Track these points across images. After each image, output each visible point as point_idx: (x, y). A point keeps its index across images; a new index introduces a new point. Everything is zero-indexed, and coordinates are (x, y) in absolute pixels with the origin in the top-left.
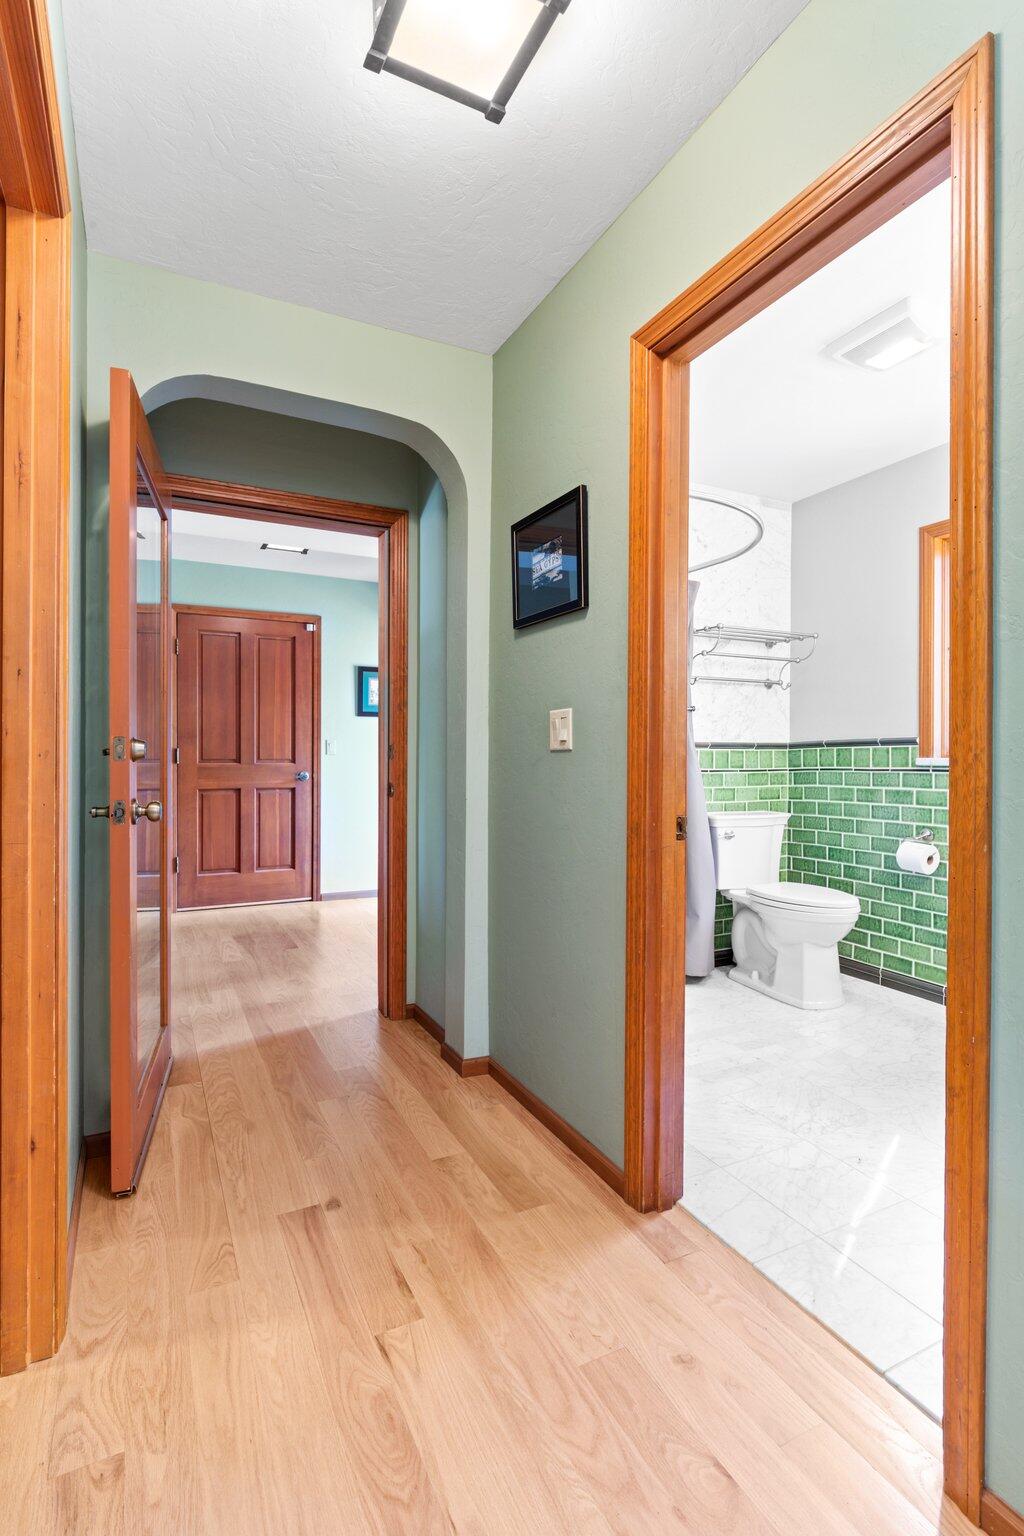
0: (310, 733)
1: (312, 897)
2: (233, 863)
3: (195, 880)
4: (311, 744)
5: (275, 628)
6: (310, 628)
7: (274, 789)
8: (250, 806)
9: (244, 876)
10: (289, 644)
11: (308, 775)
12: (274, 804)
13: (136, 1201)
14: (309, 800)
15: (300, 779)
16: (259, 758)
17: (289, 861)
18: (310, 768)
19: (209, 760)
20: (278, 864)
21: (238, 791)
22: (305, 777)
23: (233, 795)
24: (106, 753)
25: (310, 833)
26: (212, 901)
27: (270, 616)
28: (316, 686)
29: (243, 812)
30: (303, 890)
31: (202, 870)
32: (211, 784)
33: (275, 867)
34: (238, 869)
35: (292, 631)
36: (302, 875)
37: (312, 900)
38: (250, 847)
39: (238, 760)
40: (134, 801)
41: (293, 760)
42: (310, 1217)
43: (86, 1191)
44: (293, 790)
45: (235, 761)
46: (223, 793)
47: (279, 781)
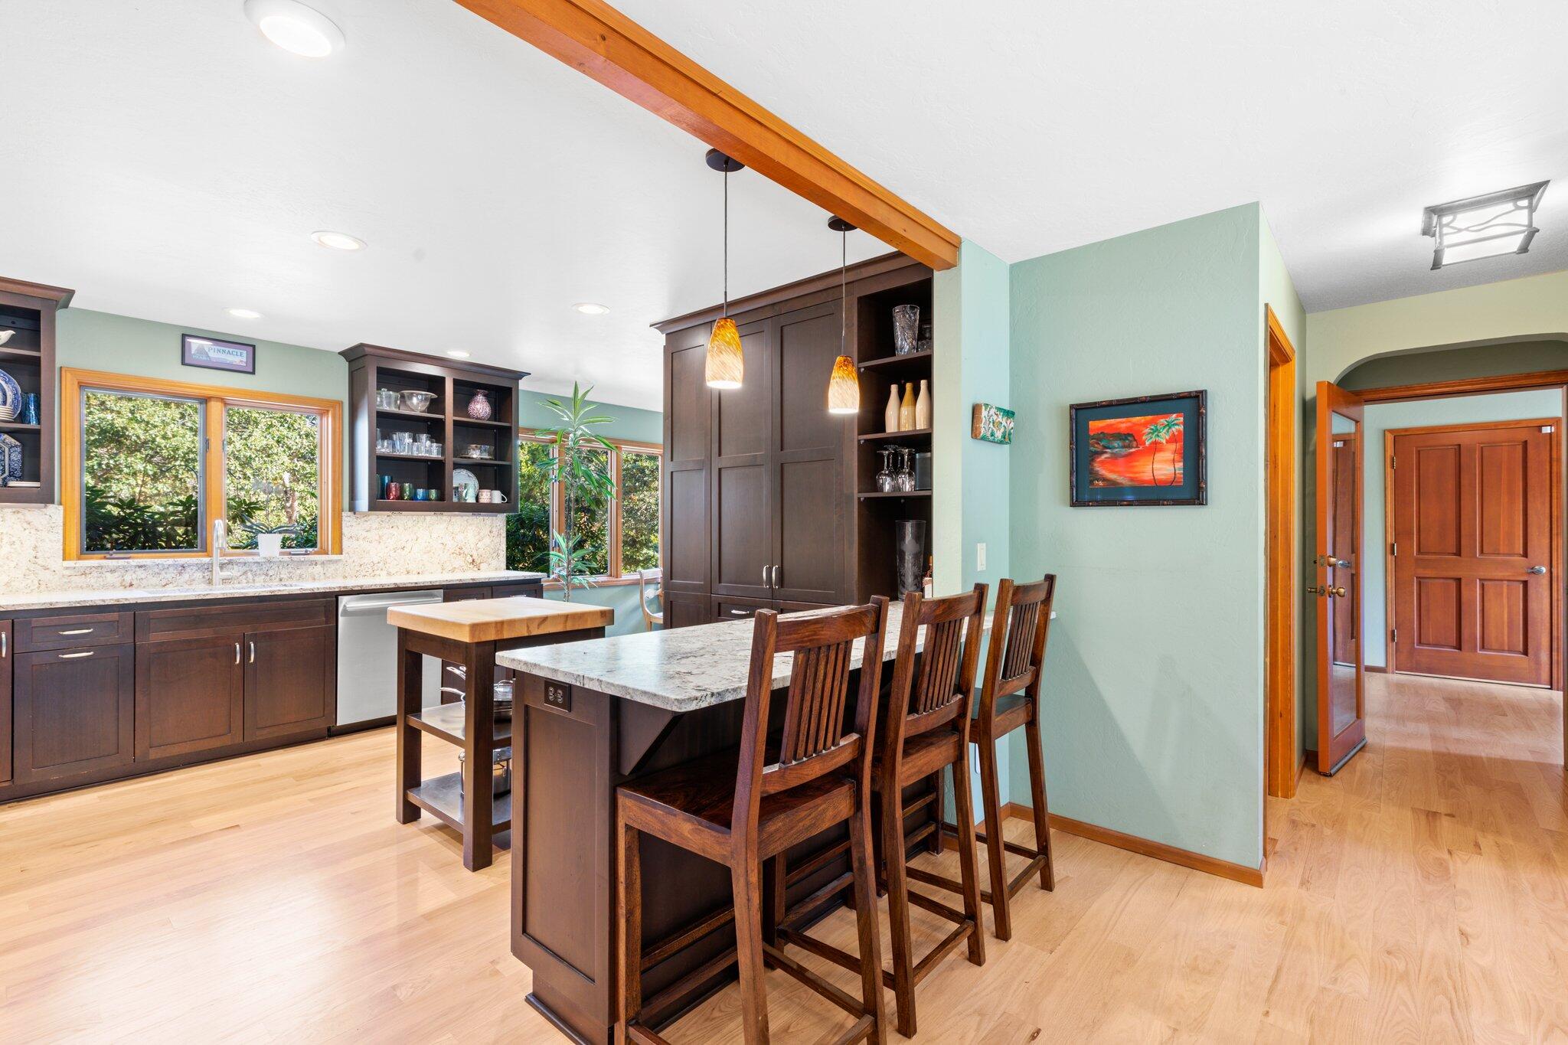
0: (1547, 530)
1: (1551, 684)
2: (1453, 641)
3: (1412, 651)
4: (1548, 541)
5: (1500, 435)
6: (1547, 430)
7: (1502, 580)
8: (1473, 594)
9: (1465, 654)
10: (1520, 449)
11: (1544, 570)
12: (1502, 594)
13: (1333, 780)
14: (1547, 594)
15: (1534, 572)
16: (1482, 552)
17: (1521, 647)
18: (1547, 561)
19: (1427, 553)
20: (1506, 648)
21: (1459, 580)
22: (1539, 572)
23: (1453, 584)
24: (1315, 562)
25: (1548, 625)
26: (1430, 670)
27: (1495, 426)
28: (1554, 484)
29: (1464, 599)
30: (1538, 675)
31: (1420, 643)
32: (1429, 573)
33: (1503, 651)
34: (1459, 648)
35: (1523, 435)
36: (1538, 662)
37: (1551, 689)
38: (1474, 628)
39: (1459, 553)
40: (1330, 586)
41: (1525, 555)
42: (1432, 816)
43: (1306, 770)
44: (1525, 583)
45: (1455, 554)
46: (1442, 581)
47: (1507, 574)
